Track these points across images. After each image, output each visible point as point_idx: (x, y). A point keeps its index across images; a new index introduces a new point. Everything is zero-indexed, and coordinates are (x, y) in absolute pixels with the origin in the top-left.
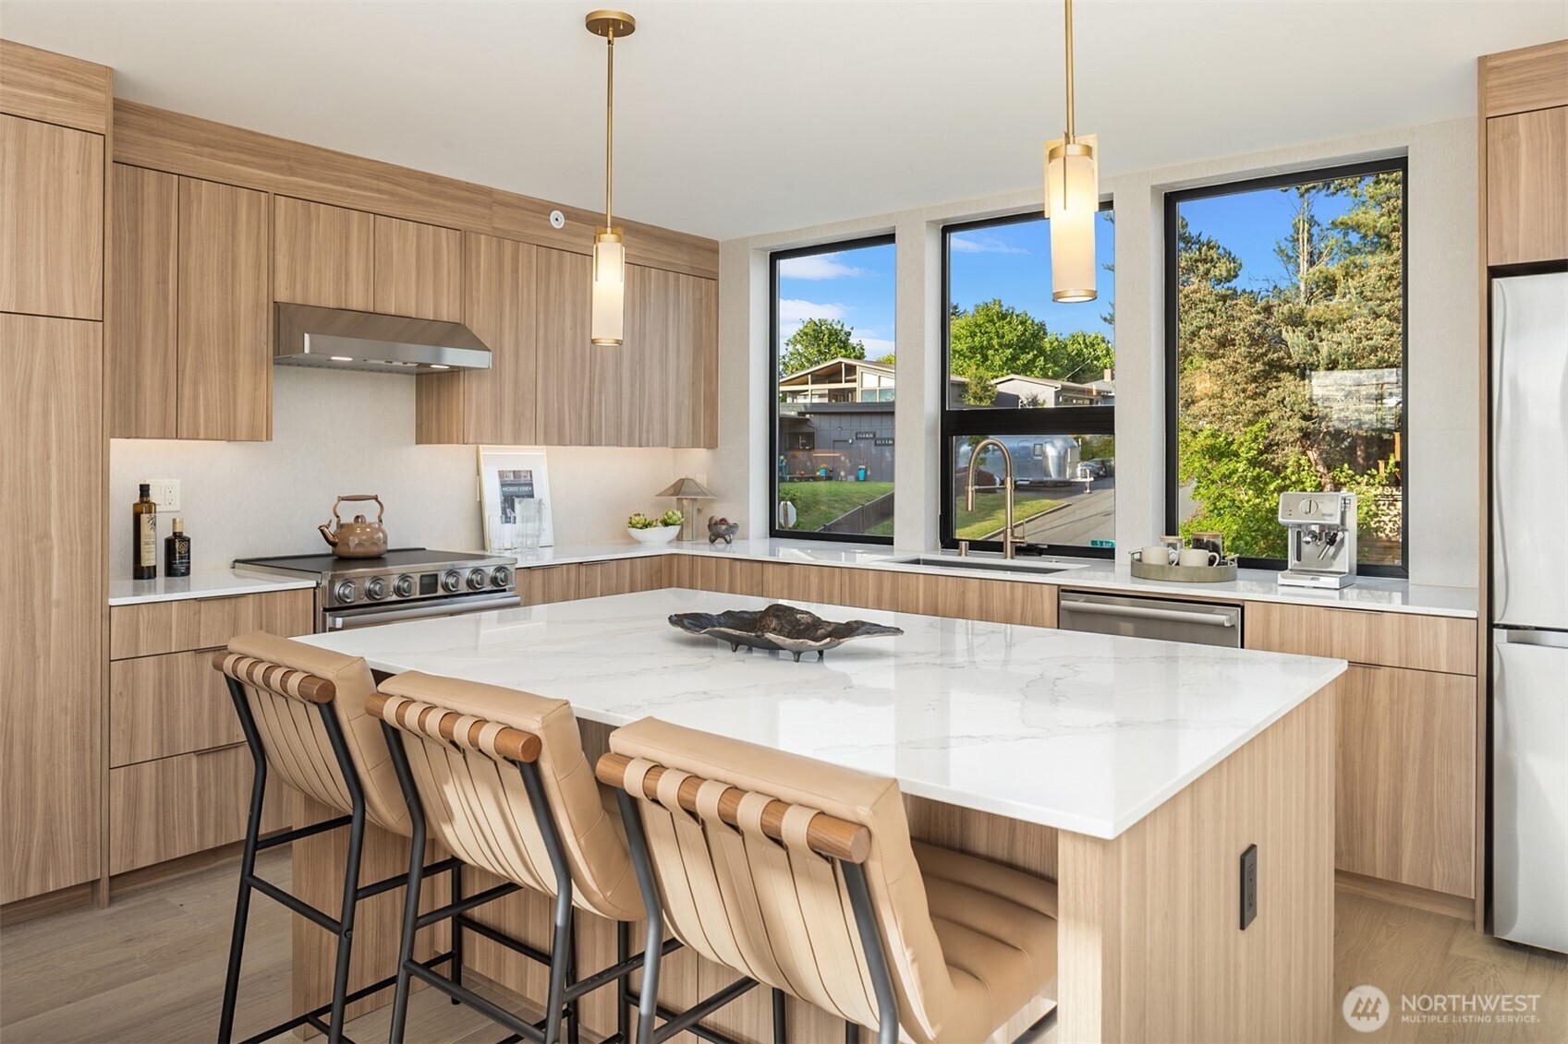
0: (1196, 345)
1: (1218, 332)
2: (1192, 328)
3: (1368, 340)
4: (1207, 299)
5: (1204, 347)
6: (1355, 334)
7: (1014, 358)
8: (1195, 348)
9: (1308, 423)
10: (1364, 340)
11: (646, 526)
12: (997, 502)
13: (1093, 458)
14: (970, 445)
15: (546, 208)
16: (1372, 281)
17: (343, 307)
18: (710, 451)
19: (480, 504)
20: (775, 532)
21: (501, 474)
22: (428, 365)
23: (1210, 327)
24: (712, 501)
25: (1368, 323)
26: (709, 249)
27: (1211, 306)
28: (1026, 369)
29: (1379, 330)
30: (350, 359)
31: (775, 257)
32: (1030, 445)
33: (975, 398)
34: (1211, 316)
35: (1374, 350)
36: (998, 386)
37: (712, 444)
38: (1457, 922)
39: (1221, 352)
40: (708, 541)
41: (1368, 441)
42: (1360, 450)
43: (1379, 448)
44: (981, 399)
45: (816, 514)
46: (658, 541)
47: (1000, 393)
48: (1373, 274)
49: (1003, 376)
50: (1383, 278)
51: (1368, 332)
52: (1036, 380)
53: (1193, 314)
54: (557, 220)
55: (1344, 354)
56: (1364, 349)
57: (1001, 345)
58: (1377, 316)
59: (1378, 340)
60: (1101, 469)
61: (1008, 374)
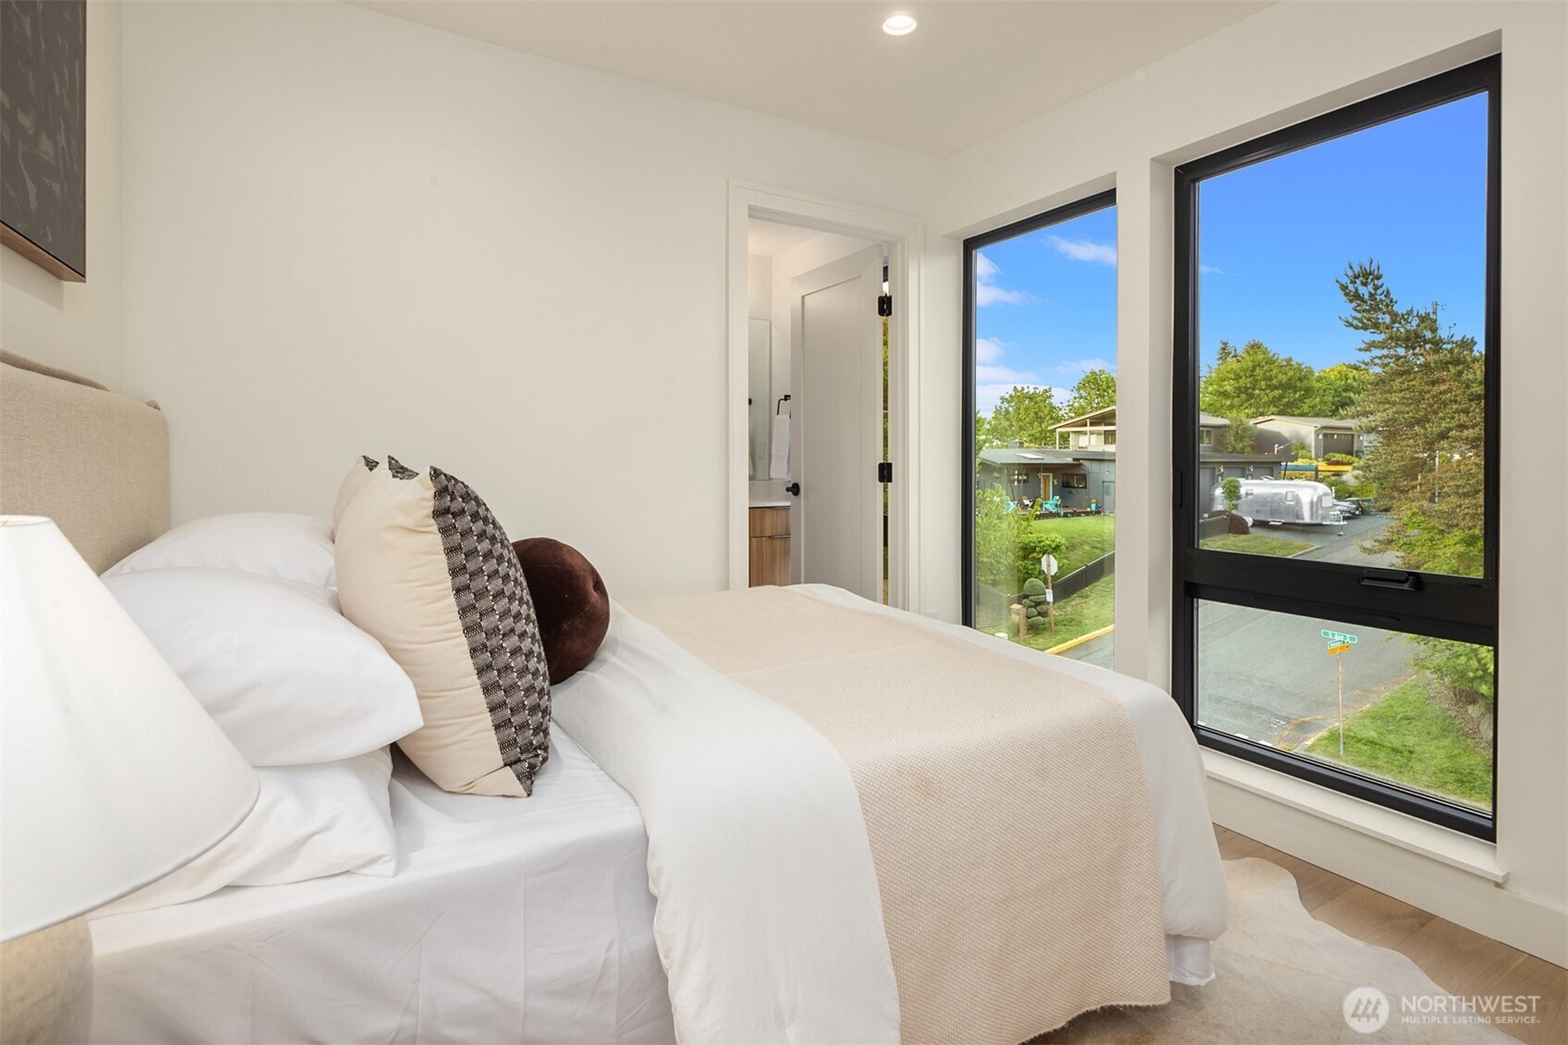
12: (1248, 542)
13: (1350, 496)
32: (1282, 492)
33: (1236, 437)
36: (1258, 426)
45: (1081, 553)
47: (1258, 434)
49: (1265, 415)
52: (1300, 419)
57: (1268, 386)
60: (1357, 509)
61: (1271, 413)
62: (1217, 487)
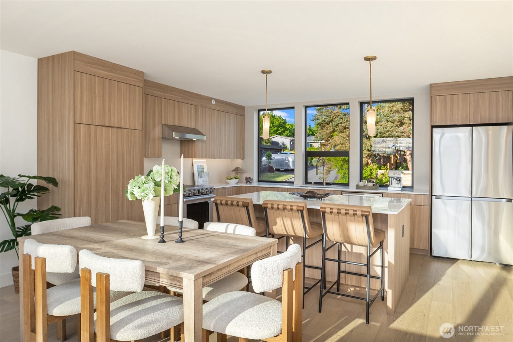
0: (338, 128)
1: (344, 125)
2: (337, 123)
3: (385, 128)
4: (340, 115)
5: (340, 129)
6: (382, 127)
7: (277, 130)
8: (337, 129)
9: (370, 152)
10: (384, 128)
11: (231, 179)
12: (275, 175)
14: (266, 157)
15: (211, 99)
16: (386, 111)
17: (179, 125)
18: (242, 160)
19: (193, 174)
20: (259, 181)
21: (197, 165)
22: (192, 139)
23: (341, 123)
24: (245, 173)
25: (385, 123)
26: (242, 108)
27: (341, 117)
28: (281, 134)
29: (389, 126)
30: (179, 138)
31: (259, 111)
32: (284, 158)
33: (265, 142)
34: (342, 120)
35: (388, 131)
36: (272, 139)
37: (243, 158)
38: (425, 255)
39: (345, 131)
40: (245, 183)
41: (384, 157)
42: (382, 160)
43: (387, 159)
44: (267, 143)
46: (233, 183)
47: (273, 141)
48: (386, 109)
49: (273, 136)
50: (389, 111)
51: (386, 126)
52: (284, 137)
53: (336, 119)
54: (213, 102)
55: (380, 132)
56: (385, 131)
58: (388, 121)
59: (389, 129)
61: (275, 135)
62: (263, 157)
